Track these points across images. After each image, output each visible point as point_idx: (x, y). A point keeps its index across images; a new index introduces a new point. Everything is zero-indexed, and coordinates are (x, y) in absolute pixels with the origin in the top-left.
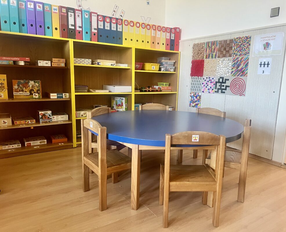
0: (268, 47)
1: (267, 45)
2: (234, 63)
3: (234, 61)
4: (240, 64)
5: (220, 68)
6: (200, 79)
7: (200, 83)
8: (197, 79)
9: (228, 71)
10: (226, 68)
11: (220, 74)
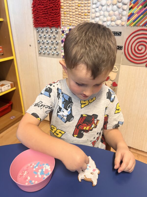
5: (100, 7)
6: (54, 34)
7: (57, 40)
8: (49, 34)
9: (120, 14)
10: (115, 7)
11: (100, 20)
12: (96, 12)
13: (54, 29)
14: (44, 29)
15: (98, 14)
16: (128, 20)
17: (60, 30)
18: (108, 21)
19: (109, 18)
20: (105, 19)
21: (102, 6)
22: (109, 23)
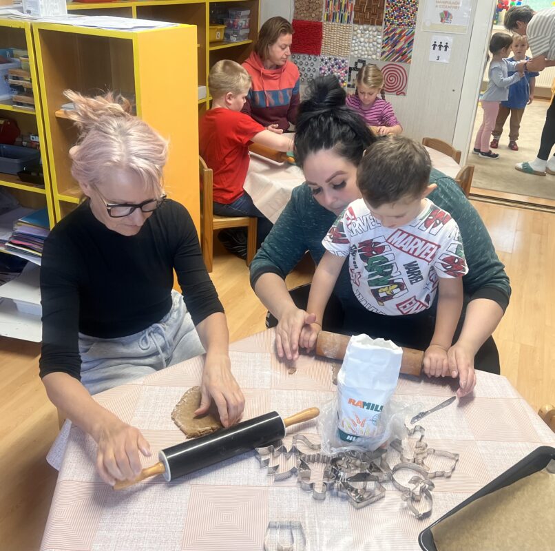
0: (447, 19)
1: (446, 16)
2: (386, 37)
3: (386, 34)
4: (399, 41)
5: (359, 43)
6: (312, 61)
7: (314, 67)
8: (307, 60)
9: (374, 50)
10: (371, 44)
11: (358, 53)
12: (355, 46)
13: (312, 57)
14: (302, 56)
15: (357, 48)
16: (382, 55)
17: (319, 58)
18: (365, 55)
19: (366, 52)
20: (363, 53)
21: (361, 42)
22: (366, 56)
